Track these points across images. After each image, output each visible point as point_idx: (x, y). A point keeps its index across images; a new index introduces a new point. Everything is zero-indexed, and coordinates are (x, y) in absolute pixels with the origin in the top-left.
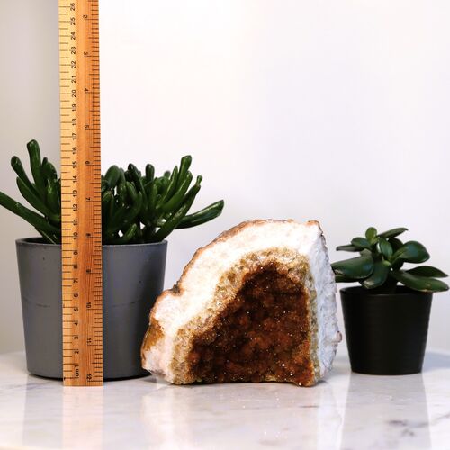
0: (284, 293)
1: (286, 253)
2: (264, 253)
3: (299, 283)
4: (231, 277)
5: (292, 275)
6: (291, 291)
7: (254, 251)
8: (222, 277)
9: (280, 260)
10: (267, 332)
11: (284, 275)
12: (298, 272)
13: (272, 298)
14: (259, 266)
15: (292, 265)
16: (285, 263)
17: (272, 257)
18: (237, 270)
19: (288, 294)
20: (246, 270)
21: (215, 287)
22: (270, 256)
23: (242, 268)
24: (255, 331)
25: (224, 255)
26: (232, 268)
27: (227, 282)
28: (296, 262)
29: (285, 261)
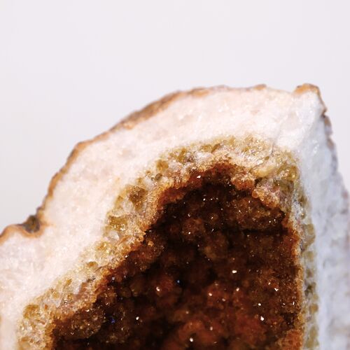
0: (246, 231)
1: (249, 145)
2: (205, 148)
3: (278, 209)
4: (137, 196)
5: (262, 192)
6: (262, 227)
7: (185, 143)
8: (120, 198)
9: (238, 160)
10: (214, 312)
11: (246, 192)
12: (276, 185)
13: (222, 241)
14: (194, 173)
15: (263, 171)
16: (248, 166)
17: (220, 155)
18: (148, 182)
19: (255, 232)
20: (167, 182)
21: (104, 217)
22: (217, 152)
23: (159, 178)
24: (190, 308)
25: (127, 154)
26: (140, 180)
27: (128, 208)
28: (273, 164)
29: (249, 163)
